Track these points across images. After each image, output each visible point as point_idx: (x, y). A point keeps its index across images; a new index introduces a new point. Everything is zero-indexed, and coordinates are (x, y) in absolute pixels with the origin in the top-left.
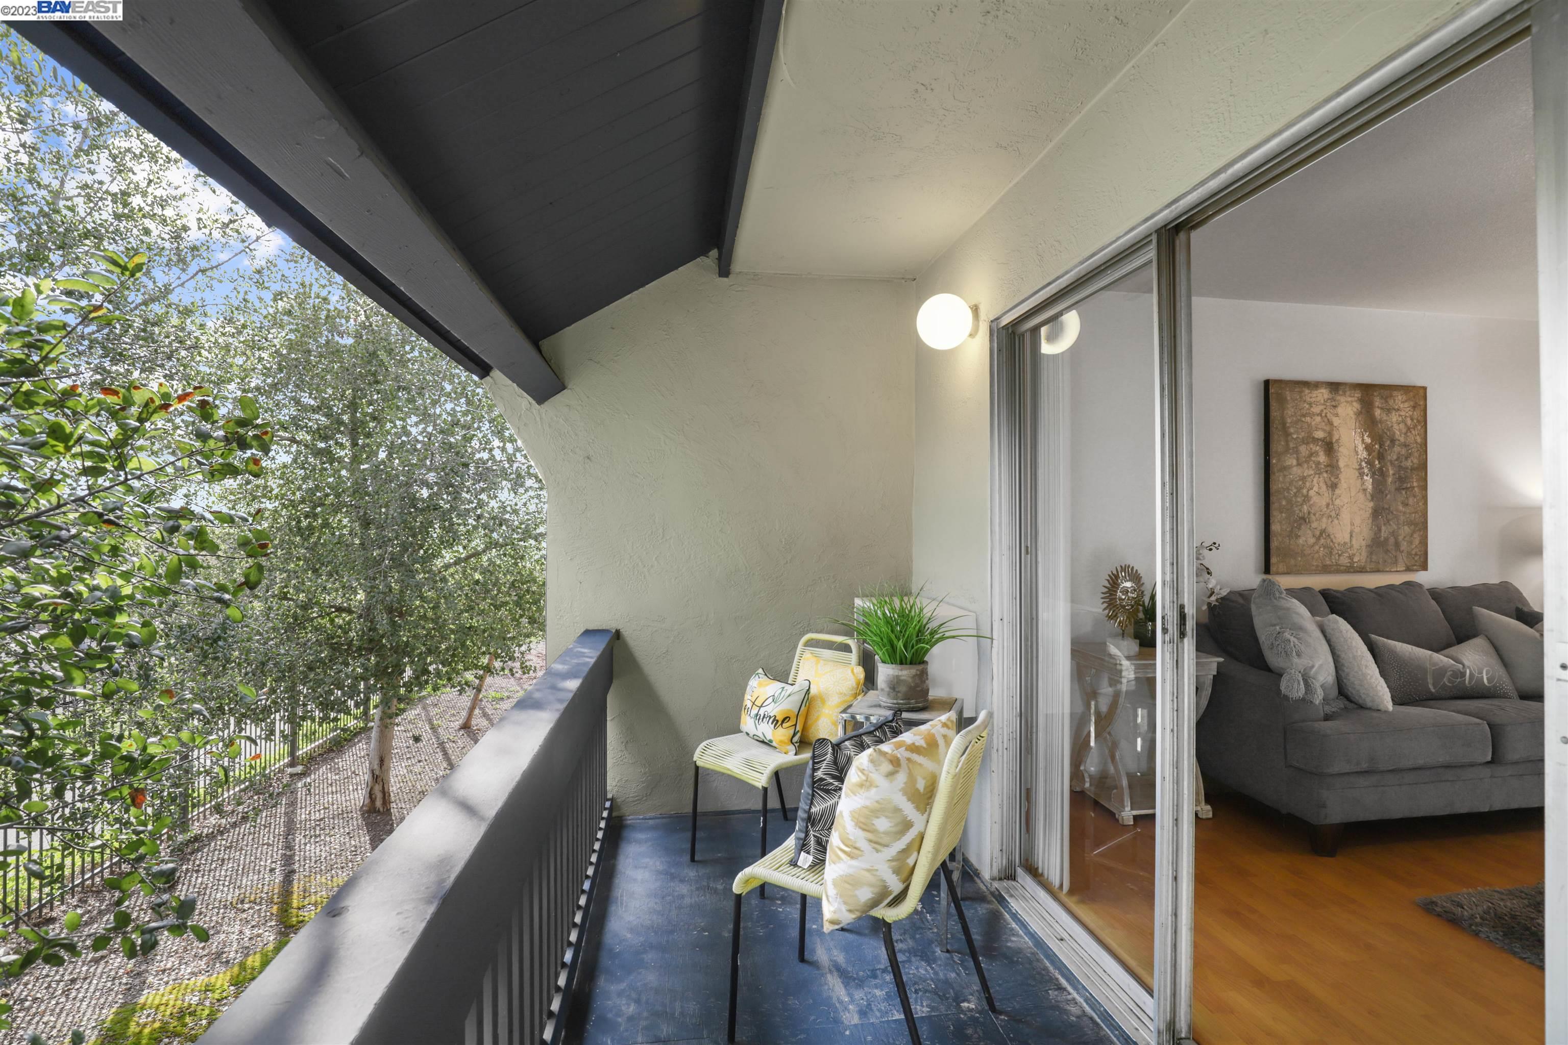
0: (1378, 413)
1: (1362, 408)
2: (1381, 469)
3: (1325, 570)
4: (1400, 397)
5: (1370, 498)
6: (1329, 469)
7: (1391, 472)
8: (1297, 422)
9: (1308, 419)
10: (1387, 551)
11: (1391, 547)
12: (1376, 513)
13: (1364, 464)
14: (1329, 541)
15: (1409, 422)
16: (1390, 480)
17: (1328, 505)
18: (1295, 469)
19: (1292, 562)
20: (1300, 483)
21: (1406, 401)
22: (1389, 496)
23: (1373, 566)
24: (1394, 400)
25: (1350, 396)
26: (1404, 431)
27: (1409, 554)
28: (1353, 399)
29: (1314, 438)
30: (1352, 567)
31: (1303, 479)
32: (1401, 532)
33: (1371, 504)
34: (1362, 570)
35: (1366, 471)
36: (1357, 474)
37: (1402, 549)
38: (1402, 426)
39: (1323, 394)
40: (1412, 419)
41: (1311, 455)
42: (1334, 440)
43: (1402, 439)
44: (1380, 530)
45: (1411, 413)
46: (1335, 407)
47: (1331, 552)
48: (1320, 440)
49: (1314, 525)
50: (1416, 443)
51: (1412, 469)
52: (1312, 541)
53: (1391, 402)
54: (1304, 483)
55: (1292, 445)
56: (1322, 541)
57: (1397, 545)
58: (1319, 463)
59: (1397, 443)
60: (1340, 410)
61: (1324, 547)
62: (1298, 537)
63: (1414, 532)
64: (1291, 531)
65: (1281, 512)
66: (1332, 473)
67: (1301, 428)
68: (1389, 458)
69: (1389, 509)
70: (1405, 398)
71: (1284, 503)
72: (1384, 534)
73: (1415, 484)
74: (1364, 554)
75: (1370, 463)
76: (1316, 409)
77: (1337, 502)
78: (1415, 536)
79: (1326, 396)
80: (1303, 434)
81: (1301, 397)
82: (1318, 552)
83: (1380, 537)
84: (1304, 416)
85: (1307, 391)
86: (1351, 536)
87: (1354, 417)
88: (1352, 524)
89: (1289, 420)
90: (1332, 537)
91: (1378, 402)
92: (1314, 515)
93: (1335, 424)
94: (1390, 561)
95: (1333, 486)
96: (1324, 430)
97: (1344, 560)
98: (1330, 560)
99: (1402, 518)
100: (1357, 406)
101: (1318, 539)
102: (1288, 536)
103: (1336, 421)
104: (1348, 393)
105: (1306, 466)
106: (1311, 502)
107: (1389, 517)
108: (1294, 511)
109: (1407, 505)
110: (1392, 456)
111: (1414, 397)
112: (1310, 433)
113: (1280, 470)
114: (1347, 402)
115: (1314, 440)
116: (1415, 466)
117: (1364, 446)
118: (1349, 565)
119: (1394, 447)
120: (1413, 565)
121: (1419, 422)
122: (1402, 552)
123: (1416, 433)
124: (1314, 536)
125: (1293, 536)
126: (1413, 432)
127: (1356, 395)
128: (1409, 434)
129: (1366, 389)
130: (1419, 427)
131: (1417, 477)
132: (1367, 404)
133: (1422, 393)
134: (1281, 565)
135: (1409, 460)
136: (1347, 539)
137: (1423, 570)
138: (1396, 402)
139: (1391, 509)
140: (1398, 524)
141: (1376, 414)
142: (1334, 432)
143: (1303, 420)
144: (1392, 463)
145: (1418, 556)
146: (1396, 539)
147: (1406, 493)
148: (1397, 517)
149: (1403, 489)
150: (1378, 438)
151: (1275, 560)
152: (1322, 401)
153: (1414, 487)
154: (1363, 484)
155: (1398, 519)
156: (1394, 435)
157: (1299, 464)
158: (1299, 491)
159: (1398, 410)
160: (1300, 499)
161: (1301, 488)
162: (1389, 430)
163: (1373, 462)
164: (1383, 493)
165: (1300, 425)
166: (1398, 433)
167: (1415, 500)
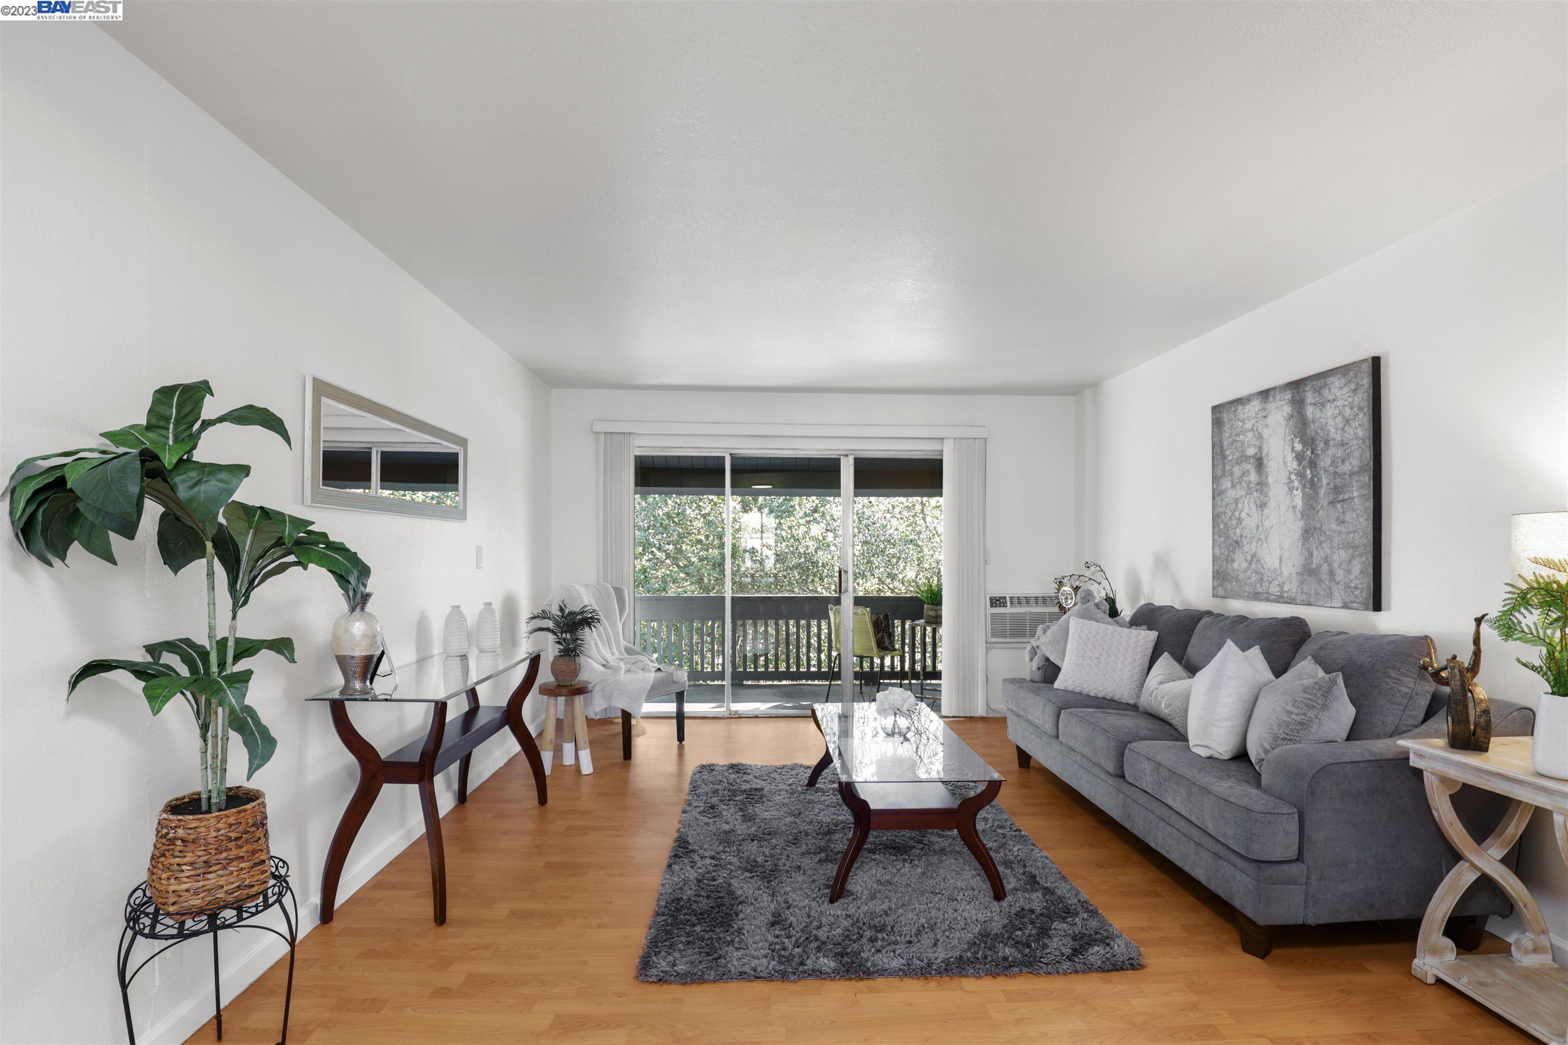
0: (1310, 411)
1: (1292, 411)
2: (1312, 480)
3: (1256, 596)
4: (1336, 383)
5: (1300, 516)
6: (1258, 487)
7: (1325, 481)
8: (1232, 444)
9: (1242, 437)
10: (1320, 581)
11: (1324, 576)
12: (1307, 534)
13: (1293, 477)
14: (1259, 566)
15: (1348, 411)
16: (1322, 492)
17: (1258, 527)
18: (1229, 492)
19: (1229, 586)
20: (1234, 505)
21: (1345, 385)
22: (1321, 513)
23: (1304, 597)
24: (1330, 389)
25: (1280, 401)
26: (1341, 425)
27: (1347, 586)
28: (1283, 402)
29: (1246, 456)
30: (1281, 597)
31: (1237, 501)
32: (1335, 557)
33: (1301, 524)
34: (1292, 601)
35: (1296, 484)
36: (1286, 489)
37: (1338, 579)
38: (1339, 420)
39: (1256, 404)
40: (1352, 408)
41: (1243, 474)
42: (1264, 454)
43: (1338, 438)
44: (1311, 555)
45: (1350, 400)
46: (1265, 417)
47: (1262, 579)
48: (1252, 457)
49: (1246, 549)
50: (1357, 438)
51: (1352, 474)
52: (1245, 565)
53: (1326, 392)
54: (1237, 505)
55: (1228, 467)
56: (1254, 566)
57: (1331, 573)
58: (1250, 482)
59: (1332, 443)
60: (1270, 420)
61: (1256, 573)
62: (1233, 561)
63: (1352, 557)
64: (1228, 555)
65: (1220, 537)
66: (1261, 492)
67: (1236, 448)
68: (1322, 464)
69: (1320, 529)
70: (1343, 381)
71: (1222, 526)
72: (1316, 560)
73: (1355, 494)
74: (1295, 583)
75: (1301, 475)
76: (1248, 425)
77: (1266, 523)
78: (1354, 562)
79: (1257, 408)
80: (1237, 454)
81: (1235, 417)
82: (1250, 578)
83: (1312, 563)
84: (1238, 435)
85: (1240, 408)
86: (1281, 561)
87: (1283, 422)
88: (1281, 548)
89: (1226, 443)
90: (1262, 561)
91: (1310, 397)
92: (1246, 538)
93: (1265, 436)
94: (1323, 593)
95: (1262, 506)
96: (1255, 446)
97: (1274, 589)
98: (1262, 587)
99: (1337, 539)
100: (1288, 409)
101: (1250, 563)
102: (1226, 560)
103: (1266, 433)
104: (1278, 397)
105: (1238, 487)
106: (1243, 525)
107: (1322, 538)
108: (1230, 535)
109: (1343, 522)
110: (1325, 462)
111: (1355, 377)
112: (1243, 451)
113: (1219, 495)
114: (1277, 408)
115: (1246, 458)
116: (1356, 469)
117: (1294, 455)
118: (1278, 594)
119: (1328, 449)
120: (1353, 602)
121: (1361, 408)
122: (1338, 583)
123: (1357, 424)
124: (1246, 561)
125: (1229, 560)
126: (1353, 424)
127: (1287, 397)
128: (1347, 428)
129: (1296, 386)
130: (1361, 416)
131: (1359, 484)
132: (1298, 404)
133: (1367, 368)
134: (1220, 589)
135: (1347, 463)
136: (1277, 565)
137: (1367, 609)
138: (1333, 390)
139: (1324, 528)
140: (1332, 547)
141: (1308, 413)
142: (1264, 446)
143: (1238, 439)
144: (1326, 471)
145: (1359, 591)
146: (1330, 565)
147: (1342, 506)
148: (1330, 539)
149: (1339, 501)
150: (1309, 442)
151: (1216, 583)
152: (1254, 415)
153: (1353, 498)
154: (1292, 500)
155: (1332, 541)
156: (1328, 434)
157: (1233, 486)
158: (1233, 514)
159: (1334, 400)
160: (1234, 522)
161: (1235, 511)
162: (1322, 429)
163: (1305, 472)
164: (1314, 509)
165: (1235, 445)
166: (1333, 430)
167: (1354, 515)
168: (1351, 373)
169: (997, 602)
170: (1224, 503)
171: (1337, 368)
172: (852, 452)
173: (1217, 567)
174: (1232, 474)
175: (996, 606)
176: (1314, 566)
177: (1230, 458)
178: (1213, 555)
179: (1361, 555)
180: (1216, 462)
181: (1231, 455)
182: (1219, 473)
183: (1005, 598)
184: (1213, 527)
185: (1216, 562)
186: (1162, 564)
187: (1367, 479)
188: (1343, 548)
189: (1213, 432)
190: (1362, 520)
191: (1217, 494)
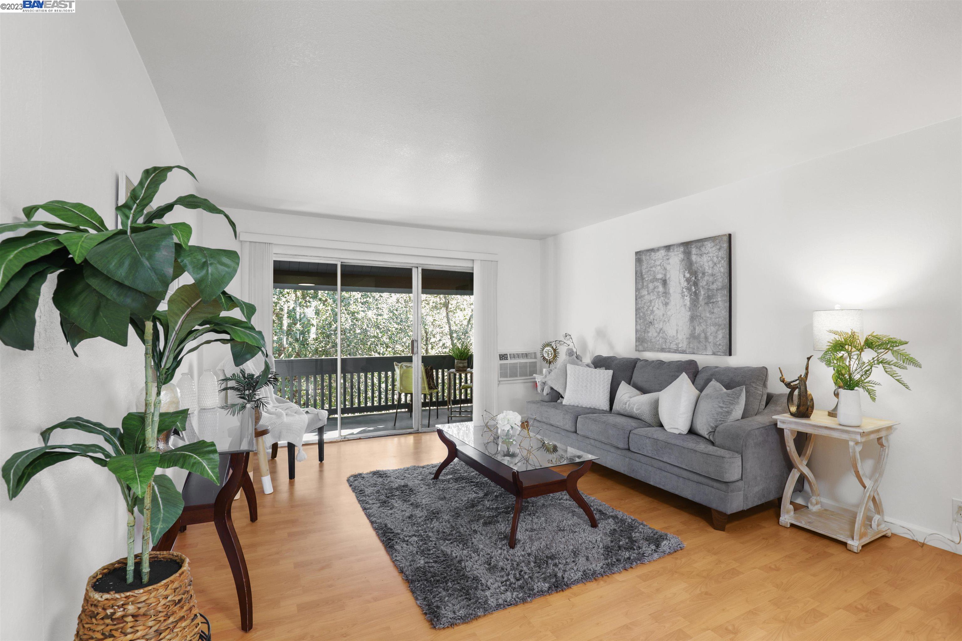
0: (694, 258)
1: (684, 257)
2: (695, 292)
3: (663, 350)
4: (709, 245)
5: (688, 310)
6: (664, 295)
7: (702, 293)
8: (648, 272)
9: (654, 269)
10: (699, 342)
11: (702, 340)
12: (693, 318)
13: (684, 290)
14: (664, 335)
15: (715, 259)
16: (701, 298)
17: (663, 315)
18: (646, 296)
19: (646, 345)
20: (649, 304)
21: (714, 246)
22: (700, 308)
23: (691, 350)
24: (705, 248)
26: (711, 266)
27: (715, 344)
28: (679, 252)
29: (656, 278)
30: (677, 350)
31: (651, 301)
32: (708, 330)
33: (689, 313)
34: (683, 352)
35: (686, 293)
36: (681, 296)
37: (710, 340)
38: (710, 263)
40: (717, 258)
41: (655, 288)
42: (667, 278)
43: (710, 272)
44: (695, 329)
45: (717, 254)
46: (668, 259)
47: (666, 341)
48: (660, 279)
49: (656, 326)
50: (721, 272)
51: (717, 290)
52: (655, 334)
53: (703, 249)
54: (651, 303)
55: (645, 284)
56: (661, 335)
57: (706, 338)
58: (659, 292)
59: (706, 274)
60: (671, 261)
61: (662, 338)
62: (648, 332)
63: (718, 330)
64: (645, 329)
65: (640, 319)
66: (666, 297)
67: (650, 274)
68: (701, 284)
69: (700, 316)
70: (713, 244)
71: (641, 314)
72: (698, 331)
73: (719, 299)
74: (685, 343)
75: (689, 289)
76: (658, 263)
77: (669, 313)
78: (719, 333)
79: (663, 254)
80: (651, 277)
81: (650, 258)
82: (659, 341)
84: (651, 267)
85: (653, 254)
86: (677, 332)
87: (679, 263)
88: (677, 325)
89: (644, 271)
90: (666, 332)
91: (694, 251)
92: (656, 320)
93: (668, 269)
94: (701, 348)
95: (666, 304)
96: (662, 273)
97: (673, 346)
98: (666, 345)
99: (709, 322)
100: (681, 256)
101: (659, 333)
102: (644, 332)
103: (668, 267)
104: (676, 250)
105: (652, 294)
106: (655, 314)
107: (701, 321)
108: (646, 319)
109: (713, 313)
110: (703, 283)
111: (719, 243)
112: (655, 276)
113: (640, 298)
114: (675, 255)
115: (657, 280)
116: (720, 287)
117: (685, 279)
118: (676, 349)
119: (704, 277)
120: (717, 352)
121: (722, 258)
122: (710, 343)
123: (720, 265)
124: (656, 332)
125: (646, 331)
126: (718, 266)
127: (681, 250)
128: (715, 267)
129: (687, 245)
130: (723, 262)
131: (721, 295)
132: (687, 254)
133: (726, 239)
134: (640, 347)
135: (715, 284)
136: (675, 334)
137: (726, 355)
138: (707, 248)
139: (702, 316)
140: (707, 325)
141: (693, 258)
142: (667, 274)
143: (651, 269)
144: (703, 287)
145: (721, 346)
146: (705, 334)
147: (712, 305)
148: (706, 321)
149: (711, 303)
150: (694, 273)
151: (638, 344)
152: (661, 258)
153: (718, 301)
154: (684, 302)
155: (706, 322)
156: (705, 269)
157: (649, 294)
158: (648, 308)
159: (708, 253)
160: (649, 312)
161: (649, 306)
162: (701, 267)
163: (691, 288)
164: (696, 306)
165: (650, 272)
166: (707, 268)
167: (719, 310)
168: (717, 241)
169: (503, 357)
170: (643, 302)
171: (710, 238)
172: (420, 265)
173: (638, 335)
174: (648, 288)
175: (503, 360)
176: (696, 334)
177: (647, 279)
178: (636, 329)
179: (722, 329)
180: (638, 281)
181: (647, 277)
182: (640, 287)
183: (507, 354)
184: (636, 315)
185: (637, 333)
186: (601, 334)
187: (726, 292)
188: (713, 325)
189: (636, 265)
190: (723, 312)
191: (638, 298)
